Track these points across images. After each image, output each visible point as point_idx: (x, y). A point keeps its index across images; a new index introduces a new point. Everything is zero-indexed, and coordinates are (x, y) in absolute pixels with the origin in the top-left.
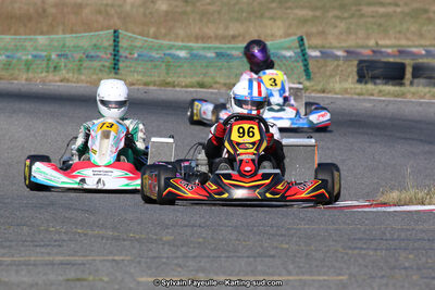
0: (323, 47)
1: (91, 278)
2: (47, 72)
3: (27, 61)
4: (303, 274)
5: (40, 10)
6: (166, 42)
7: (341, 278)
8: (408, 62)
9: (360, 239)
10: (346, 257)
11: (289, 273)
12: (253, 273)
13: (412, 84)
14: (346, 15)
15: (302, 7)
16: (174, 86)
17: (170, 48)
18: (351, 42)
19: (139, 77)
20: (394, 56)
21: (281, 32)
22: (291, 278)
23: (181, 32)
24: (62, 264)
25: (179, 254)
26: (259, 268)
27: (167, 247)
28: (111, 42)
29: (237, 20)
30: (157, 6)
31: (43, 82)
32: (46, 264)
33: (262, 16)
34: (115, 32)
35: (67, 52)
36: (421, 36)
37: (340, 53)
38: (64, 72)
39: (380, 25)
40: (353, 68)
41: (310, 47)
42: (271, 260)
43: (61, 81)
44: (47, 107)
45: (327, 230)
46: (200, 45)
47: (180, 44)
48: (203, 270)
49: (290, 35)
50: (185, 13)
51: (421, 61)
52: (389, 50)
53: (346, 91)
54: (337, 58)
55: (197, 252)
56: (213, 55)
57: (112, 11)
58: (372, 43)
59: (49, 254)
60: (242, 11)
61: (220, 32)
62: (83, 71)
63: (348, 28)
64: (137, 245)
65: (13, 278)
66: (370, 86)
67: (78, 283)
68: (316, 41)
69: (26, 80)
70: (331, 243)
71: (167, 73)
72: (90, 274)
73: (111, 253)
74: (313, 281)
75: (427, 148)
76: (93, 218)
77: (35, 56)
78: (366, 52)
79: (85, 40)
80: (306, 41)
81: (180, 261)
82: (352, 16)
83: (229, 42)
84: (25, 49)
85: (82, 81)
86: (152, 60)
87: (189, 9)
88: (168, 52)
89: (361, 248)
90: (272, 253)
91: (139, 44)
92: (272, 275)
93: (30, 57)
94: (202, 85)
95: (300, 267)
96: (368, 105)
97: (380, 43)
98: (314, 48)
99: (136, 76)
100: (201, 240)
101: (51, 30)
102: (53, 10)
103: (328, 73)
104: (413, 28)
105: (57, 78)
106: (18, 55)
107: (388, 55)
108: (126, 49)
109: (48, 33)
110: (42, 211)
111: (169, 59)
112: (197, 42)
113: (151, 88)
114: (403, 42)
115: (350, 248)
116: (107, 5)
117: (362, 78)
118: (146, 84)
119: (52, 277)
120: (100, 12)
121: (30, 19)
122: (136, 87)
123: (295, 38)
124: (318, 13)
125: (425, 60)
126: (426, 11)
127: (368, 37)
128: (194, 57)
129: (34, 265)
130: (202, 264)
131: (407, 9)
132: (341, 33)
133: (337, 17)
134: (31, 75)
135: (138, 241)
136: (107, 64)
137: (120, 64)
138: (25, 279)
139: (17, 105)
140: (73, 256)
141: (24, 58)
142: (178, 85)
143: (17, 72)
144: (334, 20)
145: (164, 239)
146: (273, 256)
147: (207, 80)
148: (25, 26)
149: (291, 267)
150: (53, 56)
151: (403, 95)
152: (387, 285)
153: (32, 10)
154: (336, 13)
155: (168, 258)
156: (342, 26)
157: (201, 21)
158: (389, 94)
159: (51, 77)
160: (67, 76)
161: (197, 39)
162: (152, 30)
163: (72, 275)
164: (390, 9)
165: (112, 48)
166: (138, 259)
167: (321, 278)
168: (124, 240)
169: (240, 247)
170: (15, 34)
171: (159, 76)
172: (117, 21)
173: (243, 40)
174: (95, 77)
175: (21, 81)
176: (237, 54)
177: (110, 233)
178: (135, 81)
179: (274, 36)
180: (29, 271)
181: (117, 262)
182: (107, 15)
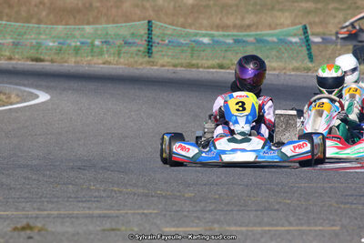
0: (324, 34)
1: (123, 228)
2: (92, 56)
3: (76, 47)
4: (302, 225)
5: (87, 5)
6: (192, 31)
7: (334, 228)
9: (352, 195)
10: (339, 211)
11: (291, 224)
12: (260, 224)
14: (343, 7)
16: (198, 67)
17: (196, 35)
19: (169, 60)
21: (288, 22)
22: (291, 228)
23: (205, 22)
24: (100, 217)
25: (198, 208)
26: (266, 219)
27: (188, 202)
28: (146, 31)
29: (252, 12)
30: (185, 1)
31: (89, 64)
32: (87, 217)
33: (273, 8)
34: (149, 22)
35: (109, 40)
38: (106, 56)
41: (313, 34)
42: (276, 213)
43: (104, 63)
44: (92, 86)
45: (323, 188)
46: (221, 33)
47: (204, 32)
48: (218, 222)
49: (296, 25)
50: (208, 6)
55: (213, 206)
56: (231, 41)
59: (89, 208)
61: (238, 22)
62: (122, 55)
65: (59, 228)
67: (112, 232)
68: (318, 29)
69: (75, 62)
70: (327, 199)
71: (192, 56)
72: (123, 225)
73: (141, 207)
74: (310, 230)
76: (127, 178)
77: (82, 43)
79: (124, 29)
80: (309, 30)
81: (199, 214)
82: (349, 8)
83: (245, 30)
84: (74, 37)
85: (120, 63)
86: (180, 45)
87: (211, 2)
88: (194, 39)
89: (352, 203)
90: (277, 207)
91: (169, 33)
92: (276, 225)
93: (78, 44)
94: (221, 67)
95: (299, 219)
98: (316, 35)
99: (166, 59)
100: (217, 196)
101: (96, 21)
102: (98, 4)
103: (328, 56)
105: (100, 61)
106: (69, 41)
108: (158, 36)
109: (93, 23)
110: (84, 172)
111: (194, 44)
112: (218, 30)
113: (179, 69)
115: (342, 203)
118: (175, 66)
119: (91, 228)
120: (137, 6)
121: (79, 11)
122: (167, 68)
123: (300, 26)
124: (320, 6)
128: (216, 43)
129: (77, 218)
130: (217, 217)
133: (336, 9)
134: (78, 59)
135: (165, 197)
136: (142, 49)
137: (153, 48)
138: (70, 230)
139: (67, 84)
140: (109, 210)
141: (73, 44)
142: (202, 67)
143: (67, 56)
144: (333, 12)
145: (186, 195)
146: (277, 210)
147: (226, 62)
148: (75, 18)
149: (292, 219)
150: (97, 43)
153: (80, 5)
154: (336, 5)
155: (189, 211)
156: (341, 16)
157: (222, 12)
159: (95, 60)
160: (109, 59)
161: (218, 27)
162: (181, 20)
163: (108, 226)
165: (146, 36)
166: (164, 213)
167: (317, 228)
168: (152, 196)
169: (250, 202)
170: (67, 24)
171: (185, 58)
172: (151, 13)
173: (257, 28)
174: (131, 60)
175: (70, 64)
176: (251, 39)
177: (141, 190)
178: (164, 63)
179: (282, 25)
180: (72, 223)
181: (146, 215)
182: (144, 8)
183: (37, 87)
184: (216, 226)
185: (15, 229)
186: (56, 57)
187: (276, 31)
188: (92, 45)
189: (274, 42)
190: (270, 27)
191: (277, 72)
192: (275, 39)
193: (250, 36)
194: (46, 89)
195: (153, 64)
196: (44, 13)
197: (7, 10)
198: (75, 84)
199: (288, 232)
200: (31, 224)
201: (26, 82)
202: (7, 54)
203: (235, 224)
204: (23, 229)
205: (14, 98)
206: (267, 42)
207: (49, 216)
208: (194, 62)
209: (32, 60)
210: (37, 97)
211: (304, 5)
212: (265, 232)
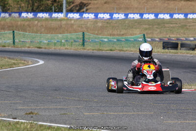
0: (152, 37)
2: (61, 46)
3: (55, 43)
4: (139, 112)
5: (60, 26)
6: (100, 36)
7: (151, 113)
8: (179, 42)
9: (159, 100)
10: (153, 106)
11: (134, 112)
12: (122, 112)
13: (180, 49)
14: (160, 27)
15: (146, 25)
16: (102, 51)
18: (161, 36)
19: (91, 48)
20: (175, 40)
21: (139, 33)
23: (106, 33)
24: (60, 109)
25: (99, 105)
26: (125, 110)
27: (95, 103)
29: (124, 29)
30: (98, 24)
31: (60, 49)
32: (55, 109)
33: (132, 27)
34: (83, 33)
36: (185, 34)
37: (157, 39)
39: (171, 30)
40: (161, 44)
42: (129, 107)
43: (65, 49)
44: (60, 58)
46: (112, 37)
47: (105, 37)
50: (107, 27)
51: (183, 42)
52: (174, 39)
53: (159, 52)
54: (156, 41)
55: (104, 105)
56: (115, 40)
57: (83, 26)
58: (168, 36)
59: (56, 106)
60: (125, 26)
61: (118, 33)
62: (73, 46)
63: (160, 31)
64: (85, 103)
65: (44, 113)
66: (167, 50)
67: (64, 115)
68: (150, 36)
69: (54, 49)
70: (149, 101)
71: (100, 46)
72: (69, 112)
73: (76, 105)
74: (142, 114)
75: (184, 70)
76: (72, 94)
77: (57, 41)
78: (166, 39)
79: (74, 36)
80: (146, 36)
81: (99, 108)
82: (162, 27)
83: (122, 36)
85: (72, 49)
86: (96, 42)
87: (108, 25)
88: (101, 39)
89: (159, 103)
90: (129, 105)
91: (92, 37)
92: (129, 112)
94: (111, 50)
95: (138, 110)
96: (166, 56)
97: (171, 36)
98: (149, 38)
100: (106, 101)
101: (63, 32)
102: (64, 26)
104: (182, 31)
106: (52, 41)
107: (173, 40)
108: (87, 38)
109: (62, 34)
111: (101, 41)
113: (95, 51)
114: (178, 36)
115: (155, 103)
116: (82, 24)
117: (164, 48)
118: (93, 50)
119: (56, 113)
120: (79, 26)
121: (57, 29)
122: (90, 51)
123: (142, 34)
124: (151, 26)
125: (185, 42)
126: (186, 26)
127: (167, 34)
129: (51, 109)
130: (106, 109)
131: (180, 25)
132: (158, 33)
133: (157, 28)
134: (56, 47)
135: (86, 101)
136: (81, 43)
138: (48, 114)
139: (51, 57)
140: (64, 106)
142: (104, 50)
143: (51, 46)
144: (155, 29)
145: (95, 100)
147: (113, 48)
148: (55, 31)
149: (135, 109)
150: (63, 41)
151: (177, 53)
152: (166, 115)
153: (57, 26)
154: (157, 26)
155: (95, 107)
156: (159, 30)
157: (112, 29)
158: (172, 53)
159: (62, 48)
160: (67, 47)
161: (111, 35)
162: (96, 32)
163: (63, 112)
164: (175, 25)
165: (82, 38)
166: (85, 107)
167: (144, 113)
168: (81, 101)
169: (119, 103)
171: (97, 47)
172: (85, 29)
173: (126, 35)
174: (76, 48)
175: (52, 49)
176: (123, 40)
177: (77, 99)
178: (89, 49)
179: (136, 34)
180: (49, 111)
181: (78, 108)
182: (82, 27)
183: (39, 58)
184: (105, 112)
185: (26, 114)
186: (47, 47)
187: (134, 36)
188: (61, 42)
189: (132, 41)
190: (131, 35)
191: (133, 52)
192: (133, 40)
193: (123, 38)
194: (43, 59)
195: (85, 49)
196: (43, 30)
197: (28, 29)
198: (54, 57)
199: (133, 115)
200: (33, 112)
201: (35, 56)
202: (28, 45)
203: (113, 112)
204: (30, 114)
205: (30, 63)
206: (130, 41)
207: (40, 109)
208: (101, 48)
209: (38, 48)
210: (39, 62)
211: (145, 26)
212: (124, 115)
